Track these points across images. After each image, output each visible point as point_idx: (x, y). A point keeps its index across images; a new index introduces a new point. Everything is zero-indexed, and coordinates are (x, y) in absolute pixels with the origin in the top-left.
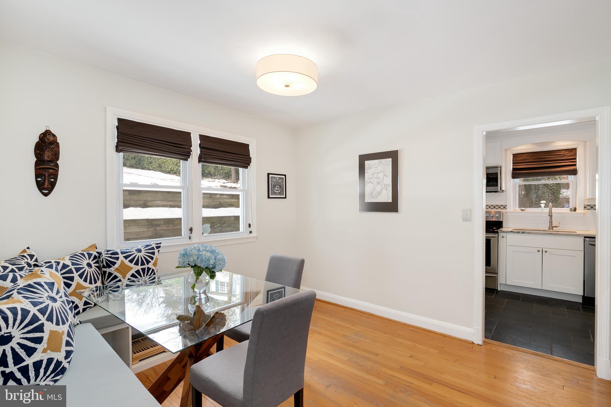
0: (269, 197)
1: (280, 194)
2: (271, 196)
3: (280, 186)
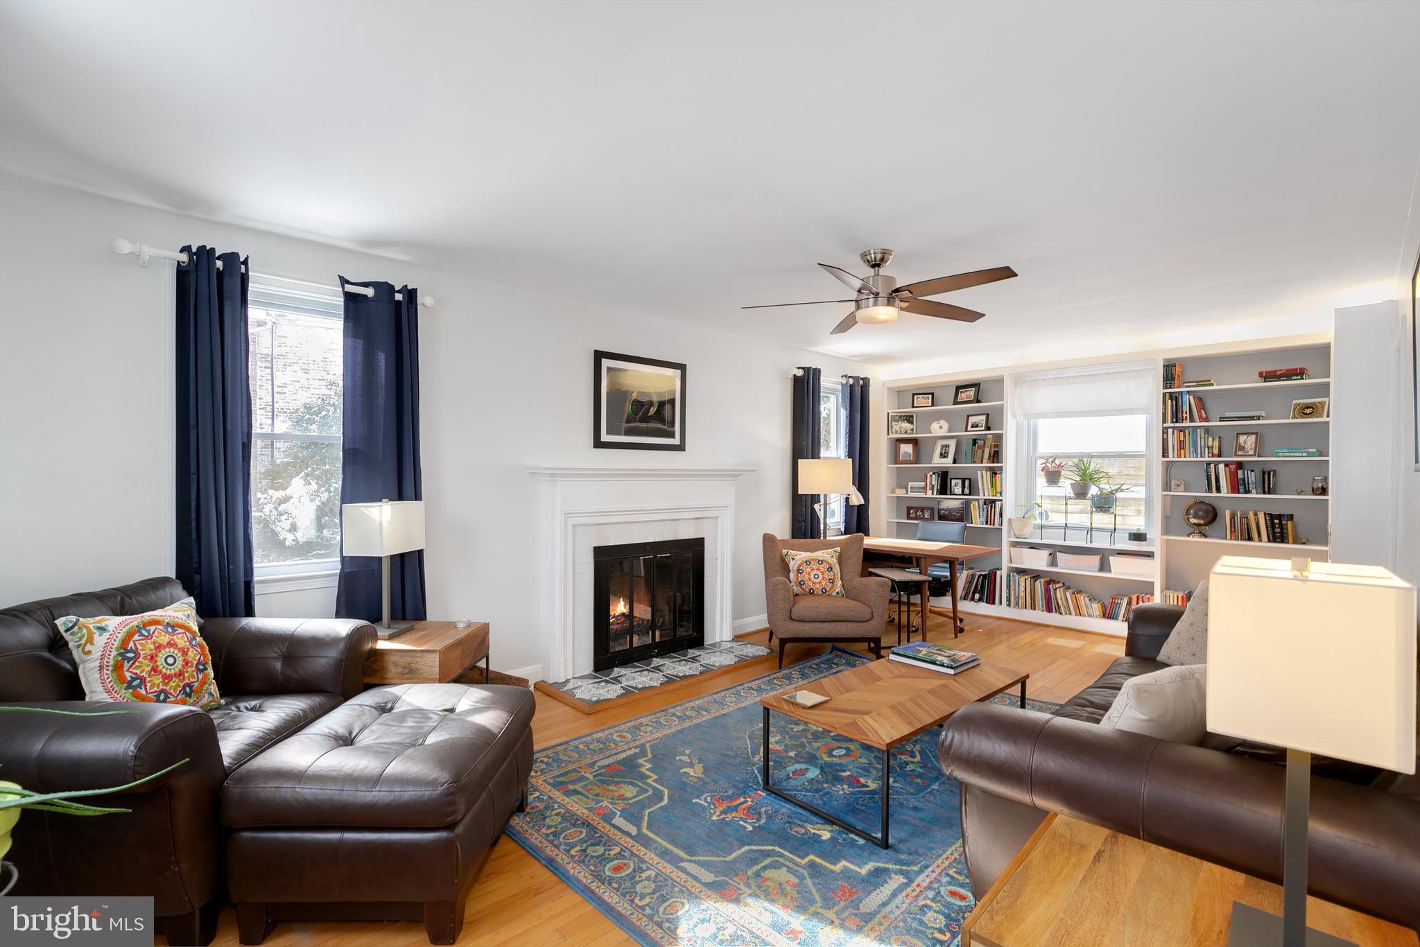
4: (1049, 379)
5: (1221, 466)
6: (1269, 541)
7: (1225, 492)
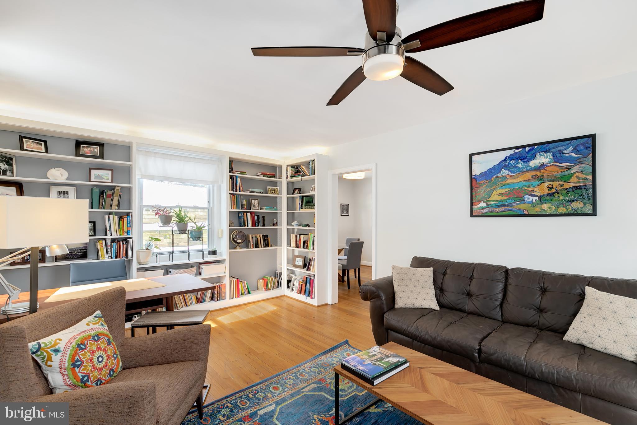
0: (341, 215)
1: (346, 213)
2: (342, 215)
3: (346, 210)
4: (159, 153)
5: (249, 214)
6: (264, 247)
7: (250, 226)
